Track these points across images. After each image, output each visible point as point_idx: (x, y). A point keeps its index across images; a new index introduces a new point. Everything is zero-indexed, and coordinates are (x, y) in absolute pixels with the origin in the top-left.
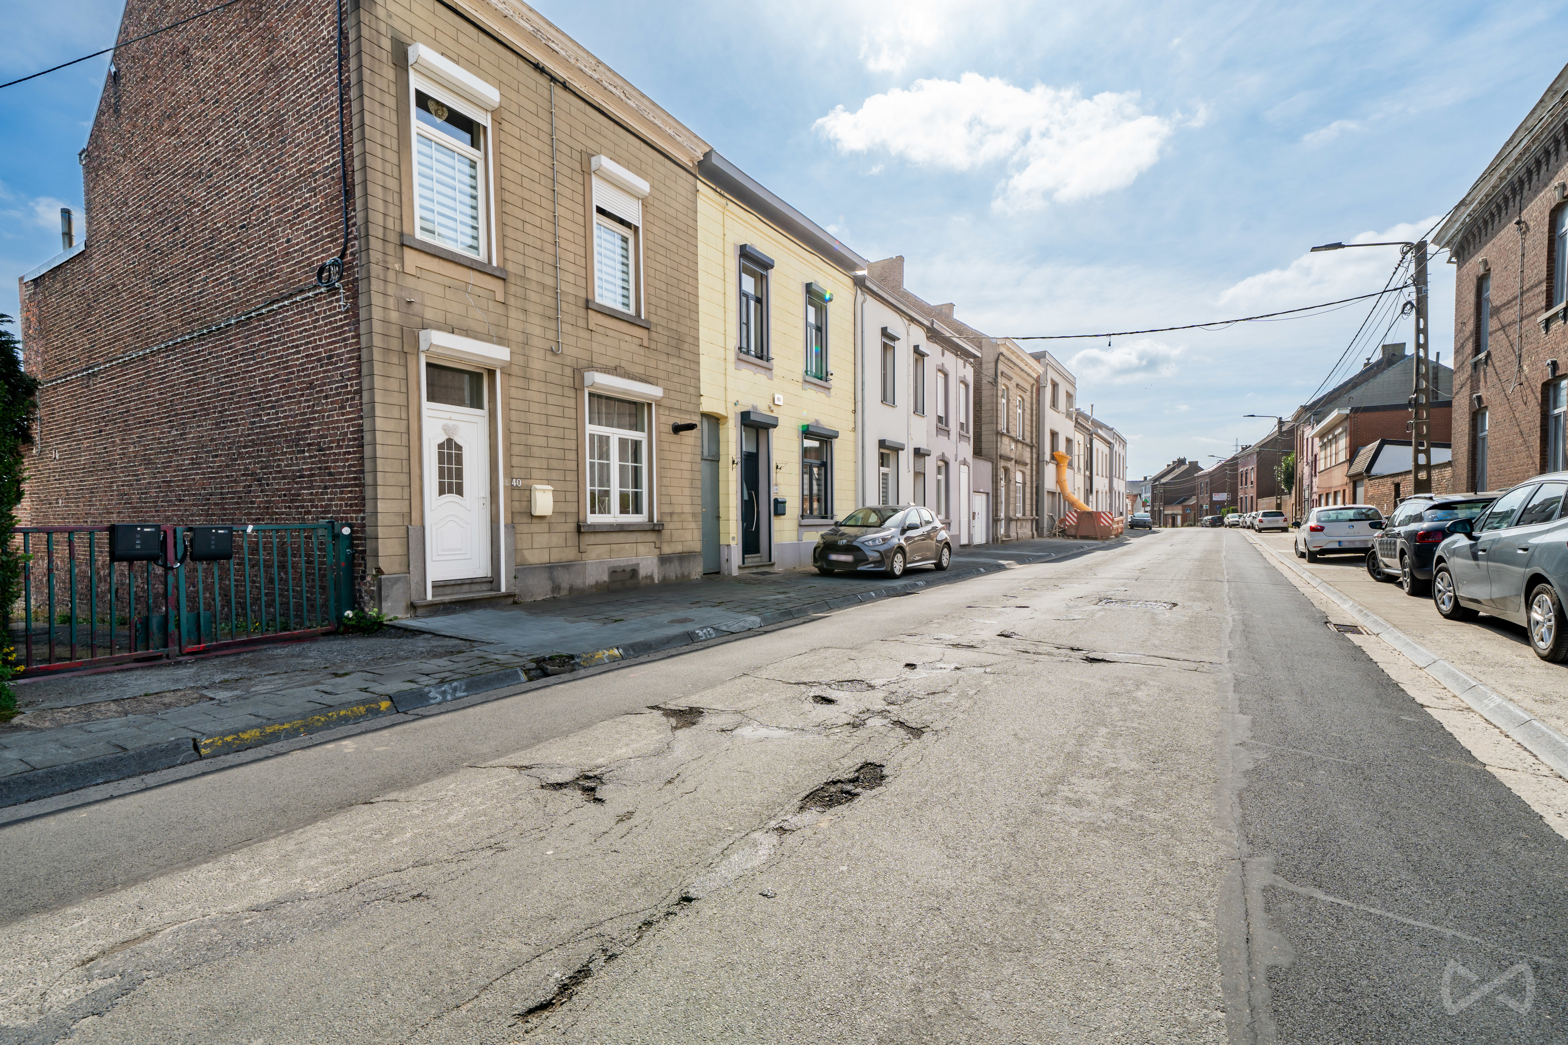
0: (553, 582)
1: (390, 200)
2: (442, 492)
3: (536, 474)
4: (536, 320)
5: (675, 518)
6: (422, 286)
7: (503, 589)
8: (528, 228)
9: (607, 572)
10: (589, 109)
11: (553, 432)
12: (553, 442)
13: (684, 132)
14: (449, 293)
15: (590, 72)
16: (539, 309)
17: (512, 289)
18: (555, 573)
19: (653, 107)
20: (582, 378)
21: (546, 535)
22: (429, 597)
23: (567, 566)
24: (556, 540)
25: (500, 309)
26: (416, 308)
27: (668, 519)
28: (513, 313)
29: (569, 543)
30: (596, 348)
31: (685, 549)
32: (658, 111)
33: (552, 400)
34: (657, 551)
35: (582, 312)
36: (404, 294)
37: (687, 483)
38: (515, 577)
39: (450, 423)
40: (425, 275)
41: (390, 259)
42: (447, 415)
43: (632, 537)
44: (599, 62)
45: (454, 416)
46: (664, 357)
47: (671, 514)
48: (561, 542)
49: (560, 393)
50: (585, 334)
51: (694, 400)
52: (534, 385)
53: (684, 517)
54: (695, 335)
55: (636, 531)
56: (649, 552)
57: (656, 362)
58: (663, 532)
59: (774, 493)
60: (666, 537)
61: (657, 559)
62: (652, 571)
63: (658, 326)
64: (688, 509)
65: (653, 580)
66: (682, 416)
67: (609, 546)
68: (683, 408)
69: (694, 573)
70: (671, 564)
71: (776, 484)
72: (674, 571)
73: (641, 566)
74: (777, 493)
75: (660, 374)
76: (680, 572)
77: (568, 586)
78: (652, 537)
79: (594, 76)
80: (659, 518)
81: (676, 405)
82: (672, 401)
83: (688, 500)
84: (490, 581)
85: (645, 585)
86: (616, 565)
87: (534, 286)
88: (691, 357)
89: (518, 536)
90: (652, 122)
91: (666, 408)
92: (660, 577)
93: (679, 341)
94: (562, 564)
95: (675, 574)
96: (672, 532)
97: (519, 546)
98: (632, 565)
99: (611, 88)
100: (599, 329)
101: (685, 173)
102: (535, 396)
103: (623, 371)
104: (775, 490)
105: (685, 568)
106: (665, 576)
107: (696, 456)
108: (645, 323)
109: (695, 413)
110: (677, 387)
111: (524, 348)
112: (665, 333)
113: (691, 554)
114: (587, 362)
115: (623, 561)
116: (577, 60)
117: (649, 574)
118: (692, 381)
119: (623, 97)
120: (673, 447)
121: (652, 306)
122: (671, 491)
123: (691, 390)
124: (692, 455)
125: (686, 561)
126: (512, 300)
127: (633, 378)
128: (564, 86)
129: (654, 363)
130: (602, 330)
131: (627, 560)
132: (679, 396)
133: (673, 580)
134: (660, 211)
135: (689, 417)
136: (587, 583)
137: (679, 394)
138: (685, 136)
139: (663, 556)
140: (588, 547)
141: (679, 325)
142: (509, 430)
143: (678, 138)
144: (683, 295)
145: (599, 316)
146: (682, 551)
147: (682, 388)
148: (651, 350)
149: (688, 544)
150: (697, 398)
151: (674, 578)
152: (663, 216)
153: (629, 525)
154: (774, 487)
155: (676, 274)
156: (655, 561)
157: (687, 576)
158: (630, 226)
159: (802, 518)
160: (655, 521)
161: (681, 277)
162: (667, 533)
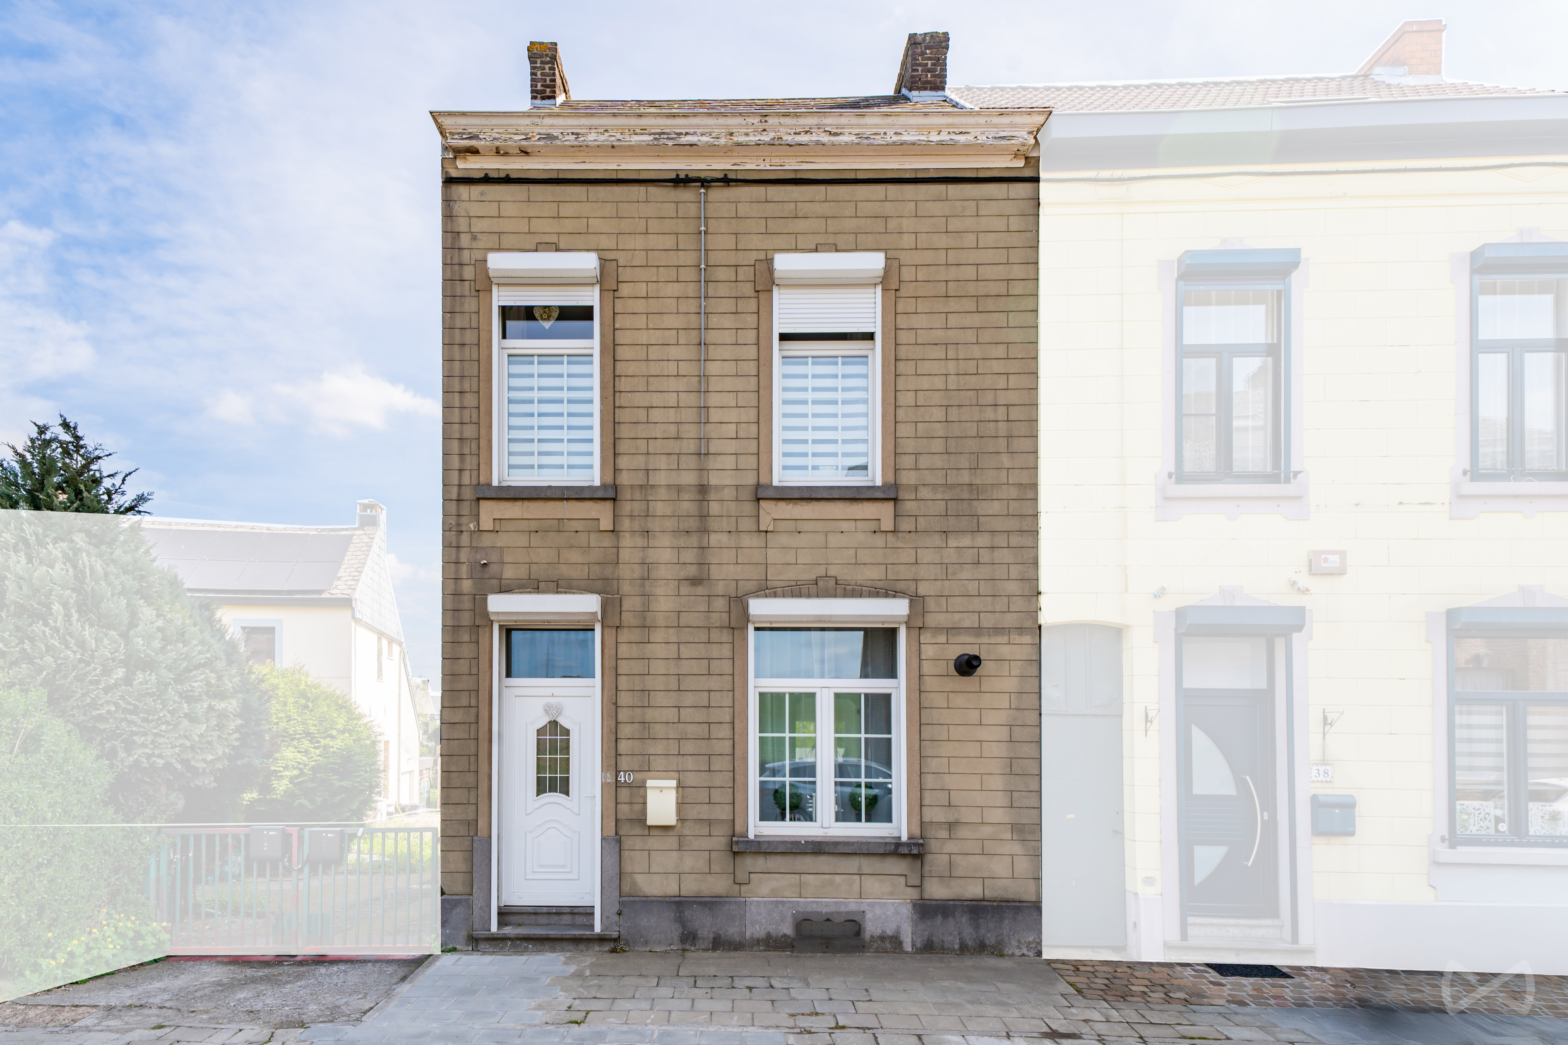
0: (684, 927)
1: (466, 451)
2: (540, 790)
3: (658, 763)
4: (665, 540)
5: (963, 832)
6: (501, 541)
7: (598, 929)
8: (655, 415)
9: (789, 920)
10: (773, 191)
11: (690, 699)
12: (689, 715)
14: (535, 540)
15: (753, 139)
16: (670, 524)
17: (626, 507)
18: (687, 913)
20: (745, 608)
21: (675, 855)
22: (494, 928)
23: (711, 903)
24: (692, 861)
25: (607, 541)
26: (493, 569)
27: (944, 834)
28: (626, 541)
29: (716, 868)
30: (774, 556)
31: (988, 894)
33: (688, 652)
34: (914, 894)
35: (748, 508)
36: (478, 556)
37: (996, 766)
38: (619, 914)
39: (553, 701)
40: (506, 526)
41: (464, 520)
42: (549, 691)
43: (851, 864)
45: (557, 691)
46: (937, 540)
47: (952, 826)
48: (701, 865)
49: (704, 638)
50: (756, 541)
51: (1018, 604)
52: (658, 636)
53: (987, 831)
54: (1025, 480)
55: (855, 854)
56: (892, 893)
57: (913, 552)
58: (928, 858)
59: (1313, 782)
60: (934, 868)
61: (910, 907)
62: (899, 927)
63: (921, 488)
64: (999, 816)
65: (901, 943)
66: (985, 640)
67: (797, 876)
68: (985, 624)
69: (1014, 943)
70: (951, 919)
71: (1324, 762)
72: (956, 933)
73: (869, 915)
74: (1327, 782)
75: (923, 572)
76: (974, 936)
77: (712, 936)
78: (899, 866)
79: (766, 138)
80: (917, 832)
81: (969, 621)
82: (957, 616)
83: (1001, 799)
84: (593, 914)
85: (879, 952)
86: (809, 909)
87: (663, 494)
88: (1012, 524)
89: (625, 854)
90: (894, 144)
91: (938, 630)
92: (919, 940)
93: (977, 502)
94: (701, 899)
95: (960, 939)
96: (956, 859)
97: (628, 868)
98: (848, 913)
99: (804, 138)
100: (782, 526)
101: (1004, 186)
102: (660, 651)
103: (832, 583)
104: (1317, 775)
105: (989, 931)
106: (932, 941)
107: (1026, 712)
108: (884, 492)
109: (1021, 630)
110: (972, 588)
111: (643, 586)
112: (940, 496)
113: (1017, 904)
114: (755, 582)
115: (827, 905)
116: (731, 134)
117: (889, 932)
118: (1015, 571)
119: (825, 138)
120: (958, 700)
121: (906, 457)
122: (950, 782)
123: (1012, 587)
124: (1011, 711)
125: (992, 917)
126: (626, 524)
127: (853, 590)
128: (726, 181)
129: (907, 556)
130: (791, 525)
131: (836, 903)
132: (977, 604)
133: (954, 950)
134: (932, 284)
135: (1005, 639)
136: (748, 935)
137: (976, 600)
138: (978, 125)
139: (928, 902)
140: (752, 875)
141: (979, 471)
142: (616, 704)
143: (962, 138)
144: (989, 414)
145: (782, 505)
146: (981, 896)
147: (985, 588)
148: (900, 534)
149: (999, 883)
150: (1029, 601)
151: (957, 946)
152: (941, 289)
153: (836, 844)
154: (1315, 767)
155: (973, 381)
156: (905, 910)
157: (992, 947)
158: (870, 336)
159: (1447, 843)
160: (904, 838)
161: (988, 382)
162: (936, 861)
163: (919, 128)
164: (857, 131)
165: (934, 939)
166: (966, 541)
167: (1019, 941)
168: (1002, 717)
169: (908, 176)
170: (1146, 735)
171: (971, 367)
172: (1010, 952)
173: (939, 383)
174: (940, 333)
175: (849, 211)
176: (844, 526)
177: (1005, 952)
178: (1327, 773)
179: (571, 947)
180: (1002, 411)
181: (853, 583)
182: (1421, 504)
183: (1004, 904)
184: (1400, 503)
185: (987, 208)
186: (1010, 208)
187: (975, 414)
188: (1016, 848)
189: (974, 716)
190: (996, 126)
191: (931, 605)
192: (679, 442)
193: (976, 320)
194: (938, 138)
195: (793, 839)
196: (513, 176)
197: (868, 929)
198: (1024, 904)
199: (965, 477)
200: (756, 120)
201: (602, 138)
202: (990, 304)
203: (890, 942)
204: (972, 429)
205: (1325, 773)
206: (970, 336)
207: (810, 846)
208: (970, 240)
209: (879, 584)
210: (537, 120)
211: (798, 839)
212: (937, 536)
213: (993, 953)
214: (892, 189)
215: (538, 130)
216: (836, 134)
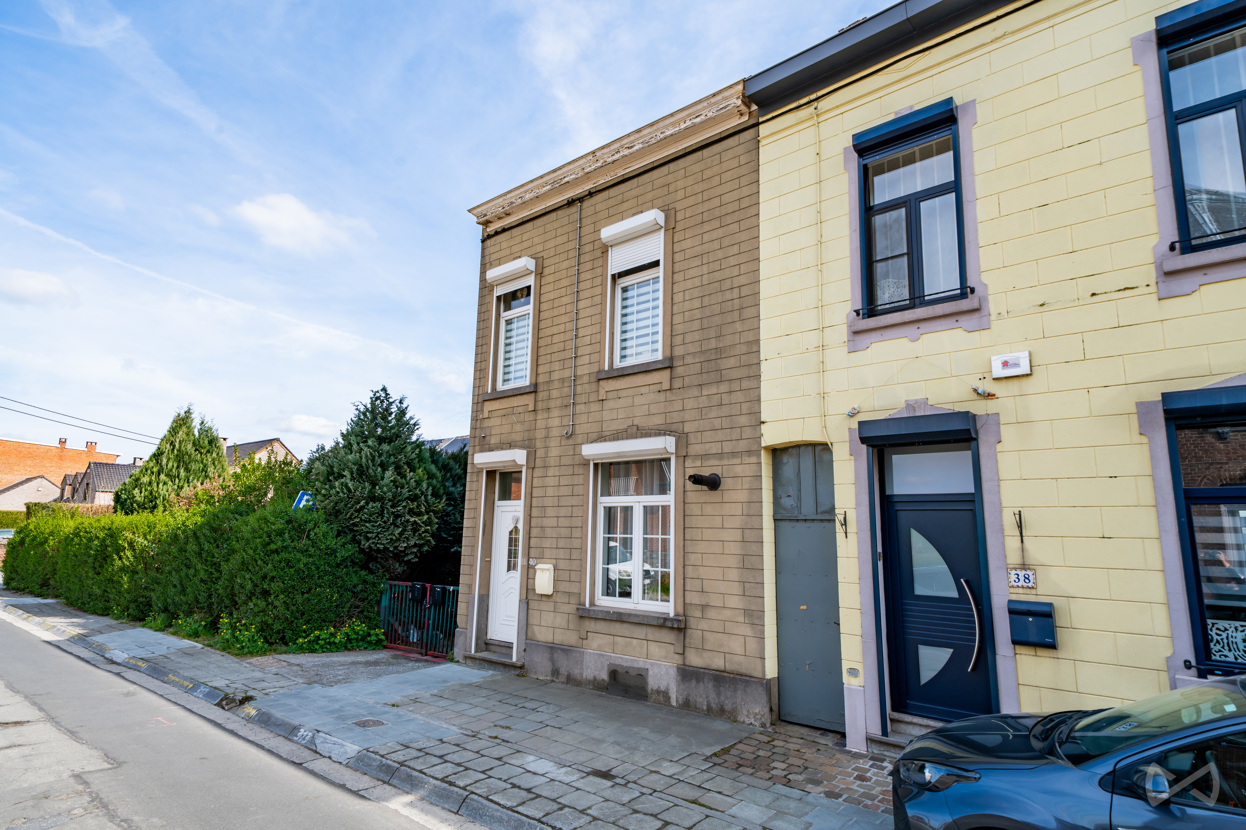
0: (553, 664)
2: (509, 569)
3: (545, 553)
4: (556, 413)
5: (711, 614)
6: (491, 423)
7: (514, 659)
8: (555, 339)
9: (606, 669)
11: (563, 512)
12: (563, 522)
13: (699, 107)
14: (504, 421)
16: (558, 403)
17: (540, 396)
18: (555, 655)
19: (655, 127)
21: (552, 614)
22: (473, 651)
23: (567, 650)
24: (560, 620)
25: (532, 417)
26: (487, 440)
27: (698, 614)
28: (540, 415)
29: (571, 626)
30: (607, 415)
31: (729, 667)
32: (661, 124)
33: (564, 481)
34: (678, 659)
35: (594, 386)
36: (483, 433)
37: (733, 561)
38: (525, 650)
39: (516, 514)
40: (493, 414)
41: (479, 413)
42: (514, 508)
43: (640, 632)
44: (593, 152)
45: (517, 508)
46: (695, 392)
47: (704, 607)
48: (564, 624)
49: (571, 472)
50: (597, 407)
51: (748, 433)
52: (551, 472)
53: (727, 614)
54: (751, 339)
55: (640, 624)
56: (666, 658)
57: (681, 402)
58: (689, 632)
59: (1013, 587)
60: (692, 641)
61: (675, 669)
62: (668, 685)
63: (686, 357)
64: (735, 602)
65: (669, 698)
66: (725, 462)
67: (612, 637)
68: (726, 450)
69: (745, 712)
70: (701, 683)
71: (1024, 566)
72: (704, 696)
73: (650, 673)
74: (1028, 587)
75: (688, 416)
76: (717, 701)
77: (566, 673)
78: (669, 636)
79: (599, 164)
80: (681, 611)
81: (715, 449)
82: (708, 445)
83: (736, 588)
84: (512, 648)
85: (656, 703)
86: (617, 663)
87: (556, 385)
88: (743, 372)
89: (530, 611)
90: (661, 140)
91: (696, 457)
92: (681, 698)
93: (721, 360)
94: (562, 647)
95: (707, 702)
96: (707, 635)
97: (531, 621)
98: (638, 668)
99: (617, 156)
100: (610, 395)
101: (736, 137)
102: (551, 481)
103: (635, 429)
104: (1017, 580)
105: (727, 698)
106: (689, 700)
107: (754, 518)
108: (662, 363)
109: (750, 453)
110: (717, 423)
111: (545, 442)
112: (697, 360)
113: (748, 678)
114: (596, 434)
115: (627, 660)
116: (583, 169)
117: (663, 689)
118: (745, 407)
119: (626, 152)
120: (708, 509)
121: (678, 337)
122: (704, 572)
123: (744, 420)
124: (743, 517)
125: (729, 687)
126: (540, 405)
127: (646, 433)
128: (591, 194)
129: (678, 406)
130: (614, 394)
131: (632, 660)
132: (720, 435)
133: (703, 710)
134: (694, 218)
135: (738, 461)
136: (584, 676)
137: (720, 432)
138: (704, 108)
139: (687, 668)
140: (589, 634)
141: (721, 338)
142: (530, 515)
143: (698, 120)
144: (728, 295)
145: (611, 382)
146: (722, 668)
147: (726, 423)
148: (674, 391)
149: (736, 658)
150: (755, 429)
151: (705, 708)
152: (699, 219)
153: (630, 615)
154: (1014, 572)
155: (718, 276)
156: (672, 672)
157: (729, 712)
158: (656, 264)
159: (1194, 671)
160: (672, 615)
161: (727, 273)
162: (694, 635)
163: (673, 124)
164: (641, 141)
165: (690, 698)
166: (713, 390)
167: (748, 711)
168: (737, 522)
169: (681, 154)
170: (846, 537)
171: (716, 266)
172: (742, 720)
173: (697, 282)
174: (698, 249)
175: (649, 187)
176: (644, 390)
177: (738, 719)
178: (1028, 579)
179: (502, 669)
180: (736, 291)
181: (647, 428)
182: (1119, 291)
183: (738, 677)
184: (1093, 294)
185: (726, 156)
186: (741, 150)
187: (719, 298)
188: (747, 630)
189: (718, 521)
190: (715, 103)
191: (692, 439)
192: (564, 352)
193: (720, 233)
194: (685, 125)
195: (605, 610)
196: (506, 227)
197: (650, 683)
198: (753, 679)
199: (713, 344)
200: (591, 157)
201: (531, 195)
202: (729, 219)
203: (663, 696)
204: (717, 309)
205: (1026, 578)
206: (716, 245)
207: (616, 616)
208: (716, 180)
209: (662, 427)
210: (504, 197)
211: (608, 610)
212: (695, 389)
213: (729, 718)
214: (672, 165)
215: (507, 202)
216: (632, 147)
